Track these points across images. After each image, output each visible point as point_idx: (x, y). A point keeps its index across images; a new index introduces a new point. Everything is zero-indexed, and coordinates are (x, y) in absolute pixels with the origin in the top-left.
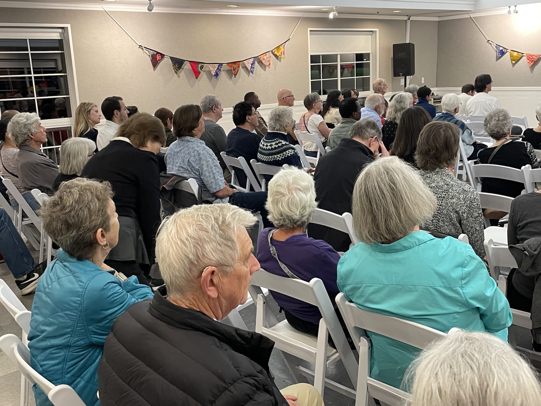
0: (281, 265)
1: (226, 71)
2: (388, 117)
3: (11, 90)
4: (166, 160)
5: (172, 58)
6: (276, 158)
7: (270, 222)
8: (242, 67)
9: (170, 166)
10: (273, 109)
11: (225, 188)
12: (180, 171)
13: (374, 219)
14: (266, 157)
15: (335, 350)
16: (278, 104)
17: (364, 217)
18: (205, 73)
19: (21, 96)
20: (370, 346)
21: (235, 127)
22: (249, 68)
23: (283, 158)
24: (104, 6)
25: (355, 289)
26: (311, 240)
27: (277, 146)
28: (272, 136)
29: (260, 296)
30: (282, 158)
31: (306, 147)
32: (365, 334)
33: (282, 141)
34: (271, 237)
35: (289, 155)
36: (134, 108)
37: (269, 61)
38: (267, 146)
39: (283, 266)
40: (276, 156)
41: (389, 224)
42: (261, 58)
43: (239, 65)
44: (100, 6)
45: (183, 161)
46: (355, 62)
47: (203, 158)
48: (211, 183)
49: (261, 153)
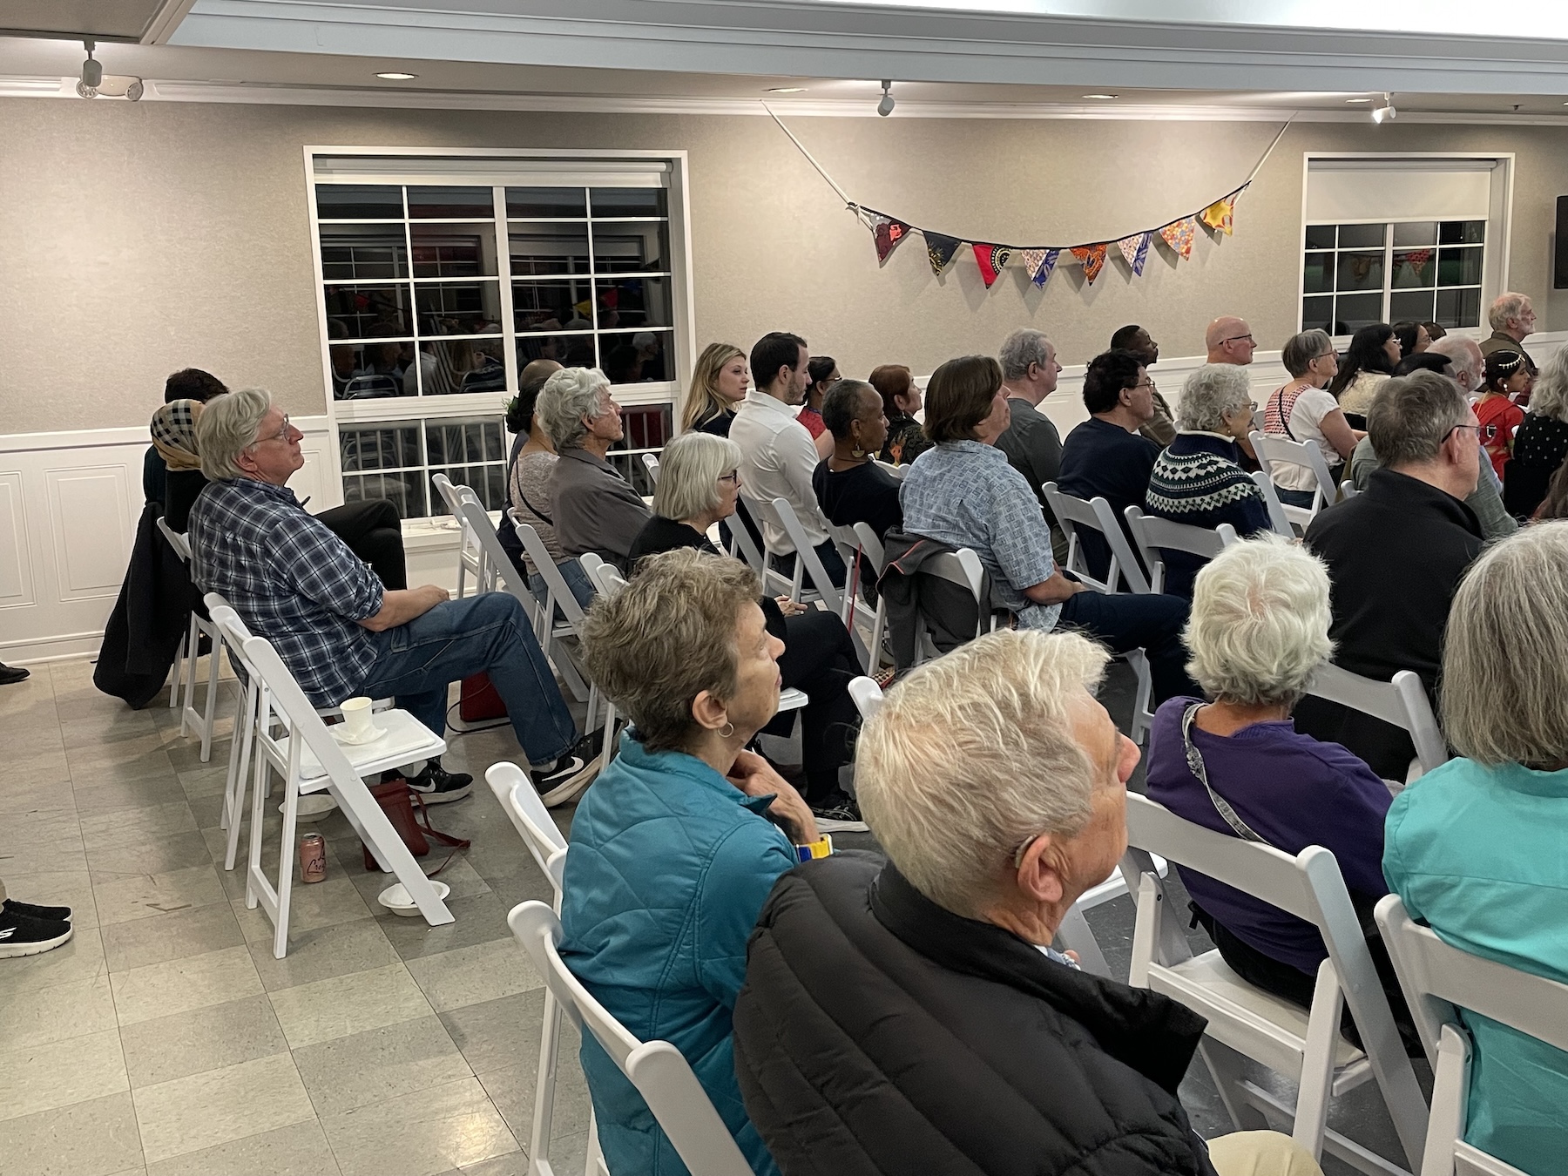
0: (1217, 800)
1: (1067, 267)
2: (1535, 404)
3: (535, 311)
4: (902, 498)
5: (928, 236)
6: (1200, 506)
7: (1192, 682)
8: (1112, 259)
9: (912, 513)
10: (1193, 372)
11: (1053, 579)
12: (939, 527)
13: (1513, 694)
14: (1171, 501)
15: (1359, 1052)
16: (1207, 357)
17: (1480, 687)
18: (1010, 273)
19: (558, 325)
20: (1470, 1052)
21: (1087, 417)
22: (1131, 261)
23: (1219, 505)
24: (769, 105)
25: (1436, 889)
26: (1308, 740)
27: (1202, 472)
28: (1190, 445)
29: (1147, 877)
30: (1215, 506)
31: (1279, 479)
32: (1457, 1017)
33: (1219, 459)
34: (1191, 723)
35: (1238, 498)
36: (828, 361)
37: (1187, 244)
38: (1174, 471)
39: (1220, 805)
40: (1198, 500)
41: (1558, 711)
42: (1164, 233)
43: (1104, 252)
44: (760, 105)
45: (947, 504)
46: (1438, 247)
47: (1000, 497)
48: (1018, 563)
49: (1157, 490)
